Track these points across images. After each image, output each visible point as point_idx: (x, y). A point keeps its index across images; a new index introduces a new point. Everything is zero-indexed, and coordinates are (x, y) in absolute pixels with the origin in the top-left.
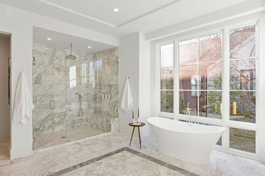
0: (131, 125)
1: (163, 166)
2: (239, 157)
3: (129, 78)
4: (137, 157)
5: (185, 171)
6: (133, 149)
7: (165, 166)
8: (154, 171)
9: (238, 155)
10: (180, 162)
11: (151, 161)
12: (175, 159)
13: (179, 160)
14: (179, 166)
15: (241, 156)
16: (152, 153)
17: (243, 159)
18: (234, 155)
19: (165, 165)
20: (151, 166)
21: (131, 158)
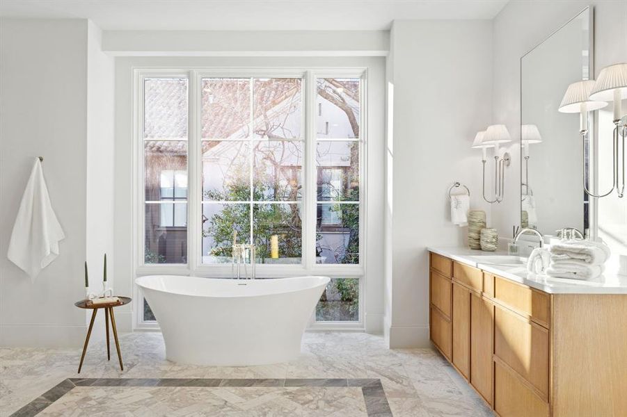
0: (85, 305)
1: (218, 388)
2: (336, 334)
3: (41, 160)
4: (132, 389)
5: (271, 381)
6: (99, 377)
7: (224, 386)
8: (209, 401)
9: (333, 331)
10: (247, 369)
11: (179, 388)
12: (233, 367)
13: (243, 367)
14: (252, 377)
15: (339, 331)
16: (166, 372)
17: (344, 335)
18: (328, 332)
19: (222, 384)
20: (190, 397)
21: (115, 396)
